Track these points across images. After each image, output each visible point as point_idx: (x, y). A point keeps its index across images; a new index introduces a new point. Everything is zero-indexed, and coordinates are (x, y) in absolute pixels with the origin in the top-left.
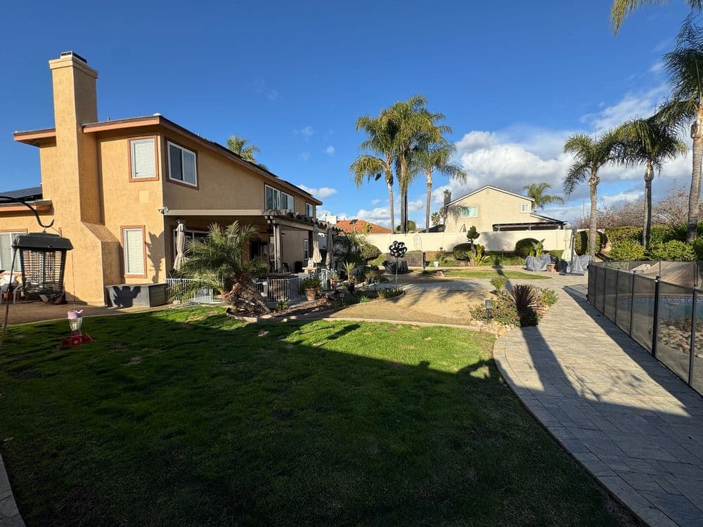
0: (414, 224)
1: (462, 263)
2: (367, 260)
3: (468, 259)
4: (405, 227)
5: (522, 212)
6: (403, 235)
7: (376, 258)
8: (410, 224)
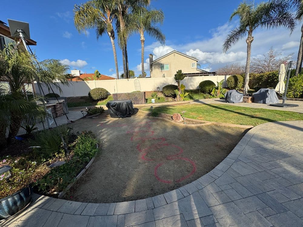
0: (133, 72)
1: (170, 99)
2: (98, 100)
3: (175, 96)
4: (127, 75)
5: (192, 67)
6: (126, 79)
7: (106, 98)
8: (131, 73)
